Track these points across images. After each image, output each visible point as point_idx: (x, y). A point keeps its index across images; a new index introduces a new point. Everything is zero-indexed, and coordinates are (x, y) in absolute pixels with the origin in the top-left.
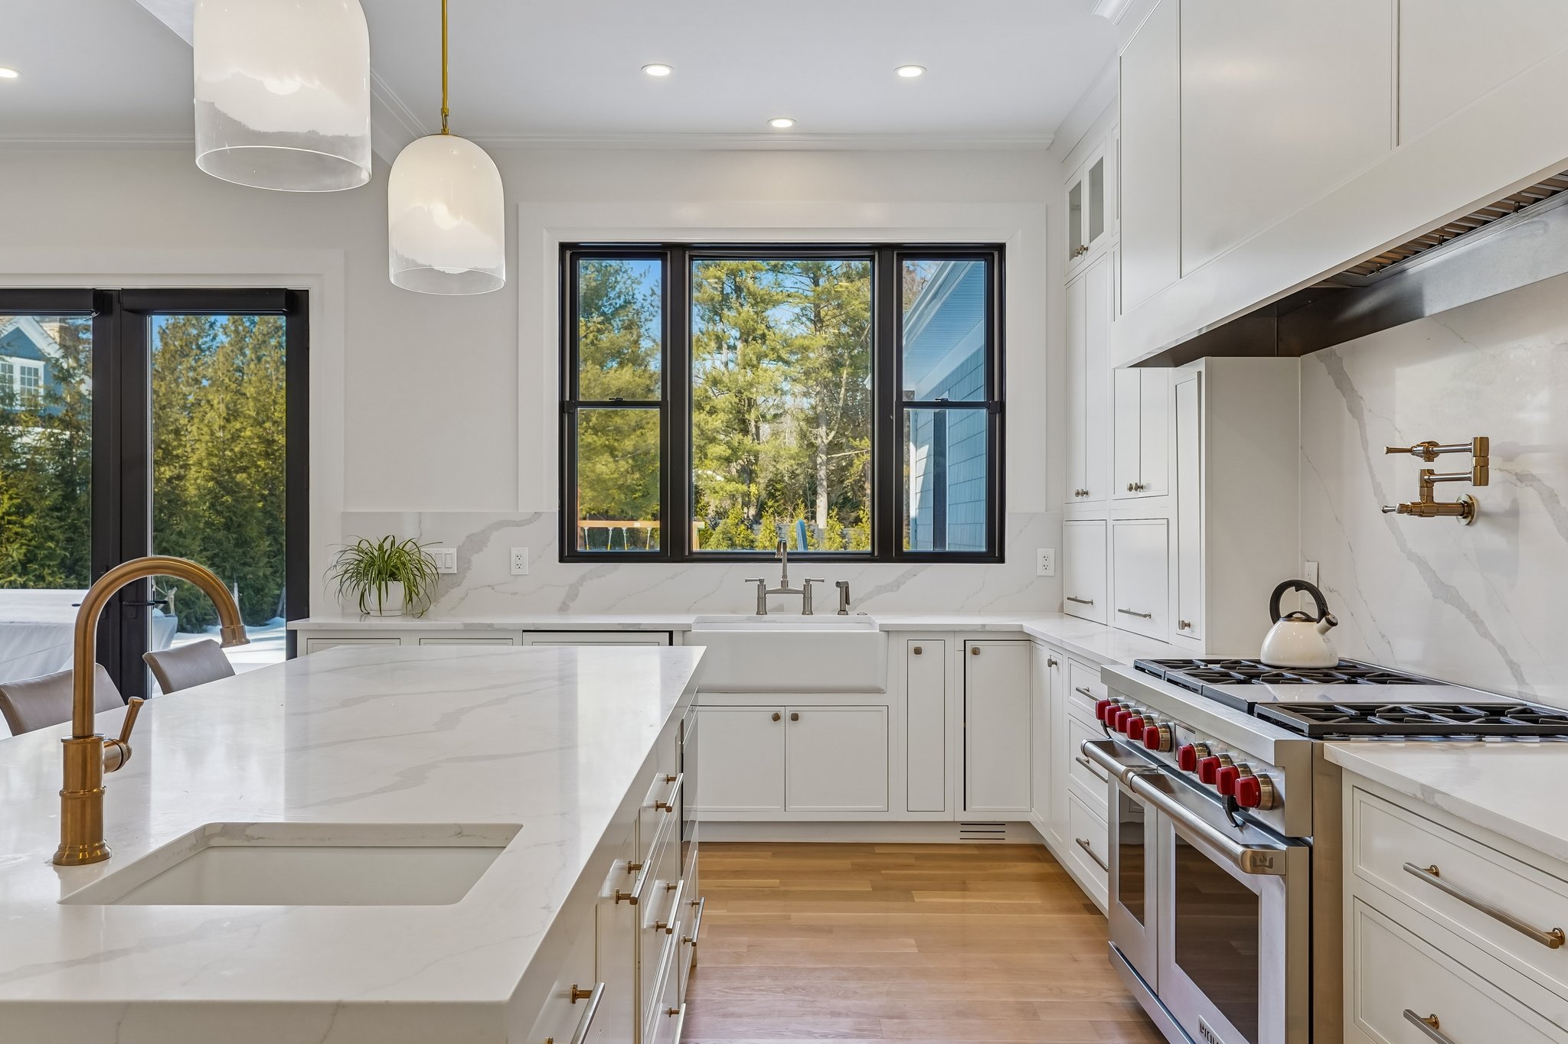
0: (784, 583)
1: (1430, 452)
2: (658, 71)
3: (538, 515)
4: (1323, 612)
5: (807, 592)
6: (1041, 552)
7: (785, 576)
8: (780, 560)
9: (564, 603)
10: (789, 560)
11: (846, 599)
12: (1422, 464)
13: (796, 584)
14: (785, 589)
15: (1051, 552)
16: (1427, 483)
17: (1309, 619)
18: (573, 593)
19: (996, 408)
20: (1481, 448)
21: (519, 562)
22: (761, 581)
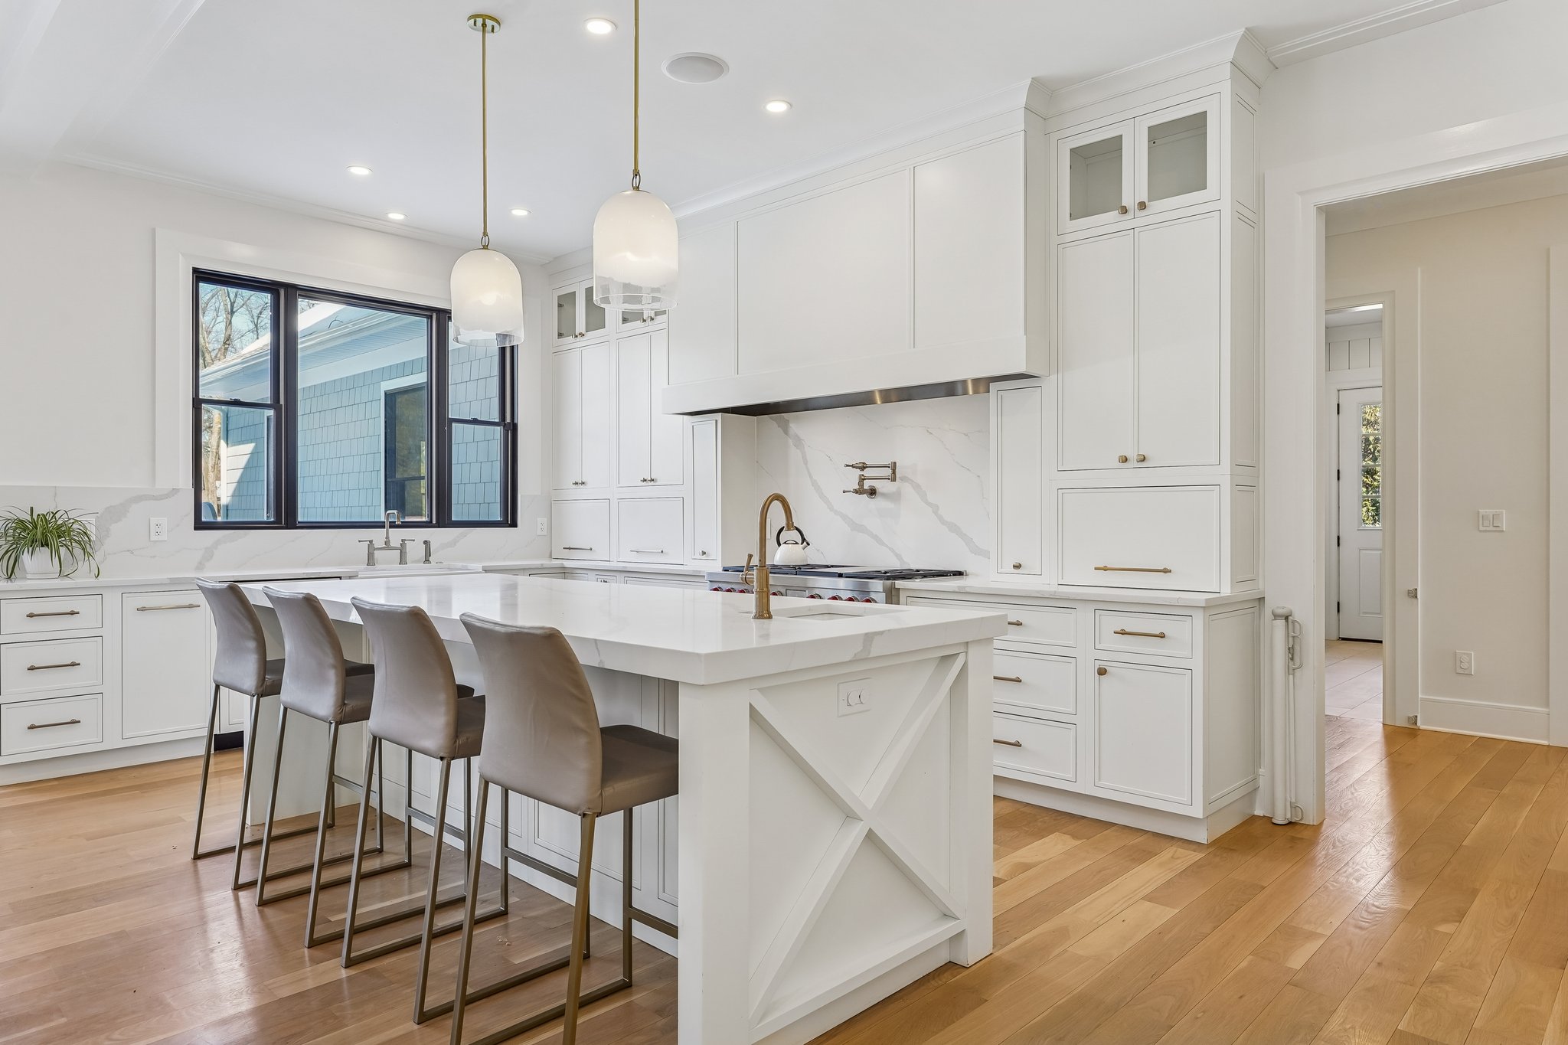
0: (387, 543)
1: (863, 467)
2: (360, 171)
3: (175, 491)
4: (804, 540)
5: (402, 549)
6: (539, 520)
7: (387, 537)
8: (384, 527)
9: (200, 563)
10: (391, 527)
11: (428, 553)
12: (858, 472)
13: (395, 542)
14: (388, 546)
15: (545, 520)
16: (862, 479)
17: (797, 543)
18: (209, 554)
19: (511, 430)
20: (894, 467)
21: (158, 530)
22: (371, 541)
